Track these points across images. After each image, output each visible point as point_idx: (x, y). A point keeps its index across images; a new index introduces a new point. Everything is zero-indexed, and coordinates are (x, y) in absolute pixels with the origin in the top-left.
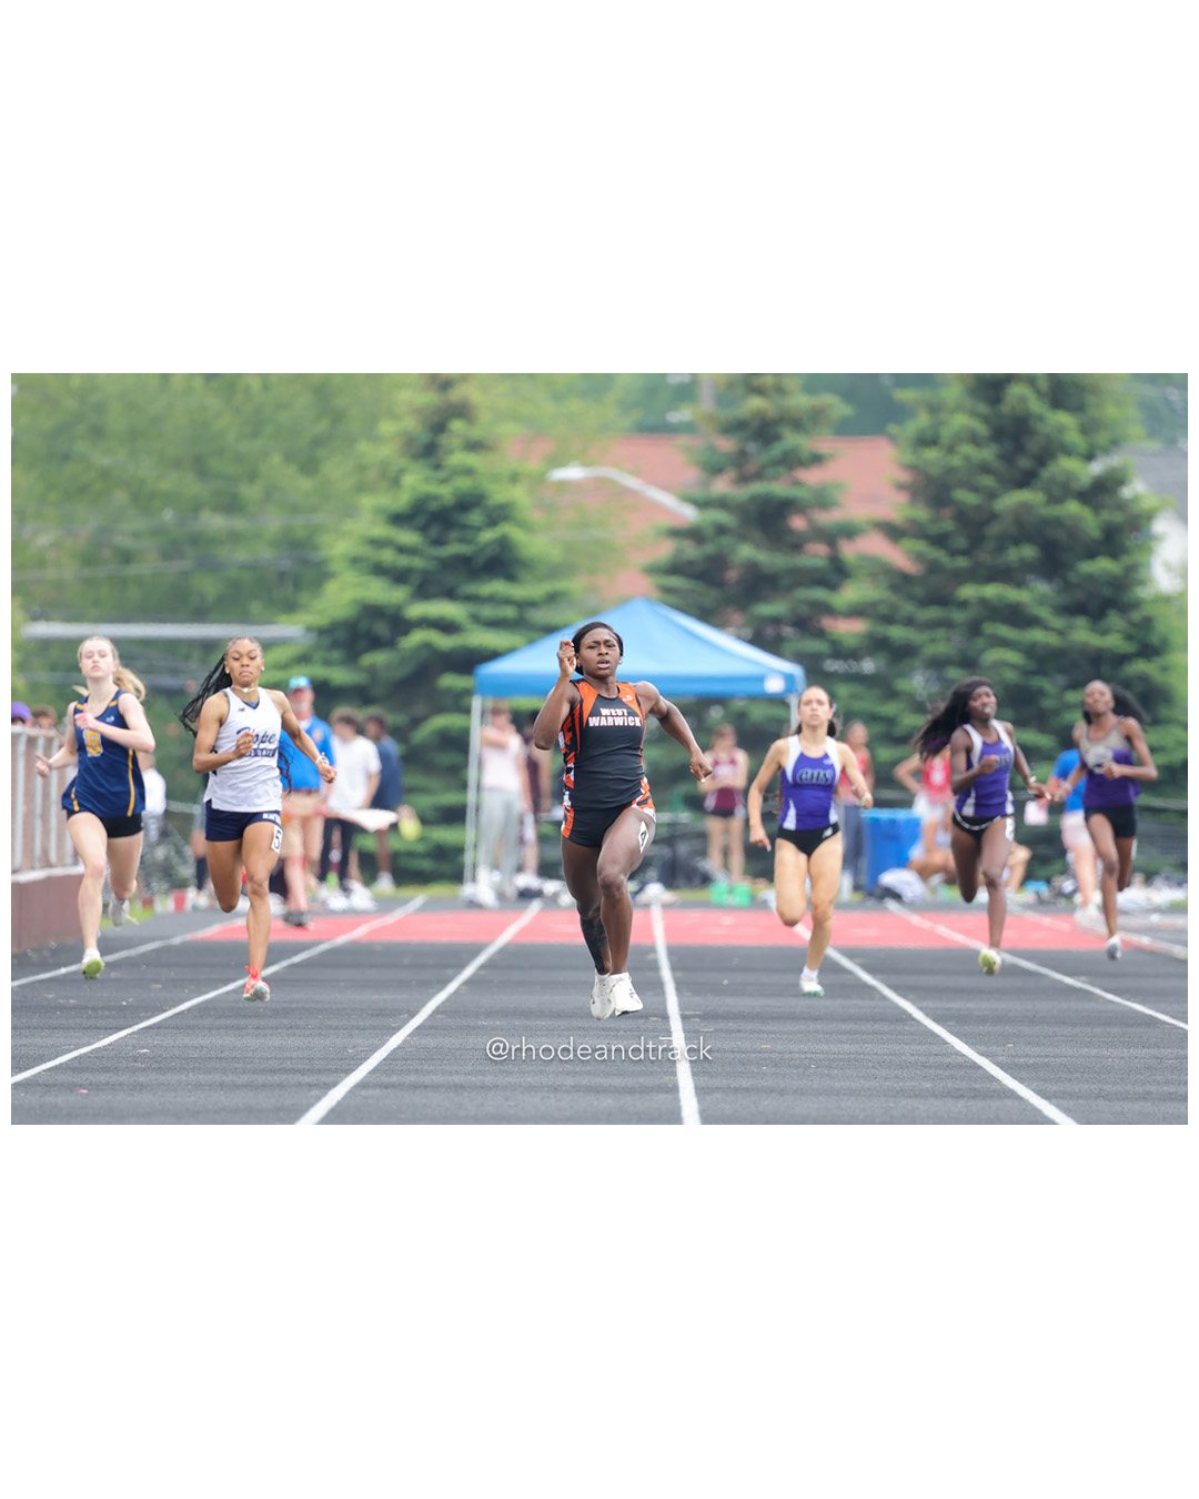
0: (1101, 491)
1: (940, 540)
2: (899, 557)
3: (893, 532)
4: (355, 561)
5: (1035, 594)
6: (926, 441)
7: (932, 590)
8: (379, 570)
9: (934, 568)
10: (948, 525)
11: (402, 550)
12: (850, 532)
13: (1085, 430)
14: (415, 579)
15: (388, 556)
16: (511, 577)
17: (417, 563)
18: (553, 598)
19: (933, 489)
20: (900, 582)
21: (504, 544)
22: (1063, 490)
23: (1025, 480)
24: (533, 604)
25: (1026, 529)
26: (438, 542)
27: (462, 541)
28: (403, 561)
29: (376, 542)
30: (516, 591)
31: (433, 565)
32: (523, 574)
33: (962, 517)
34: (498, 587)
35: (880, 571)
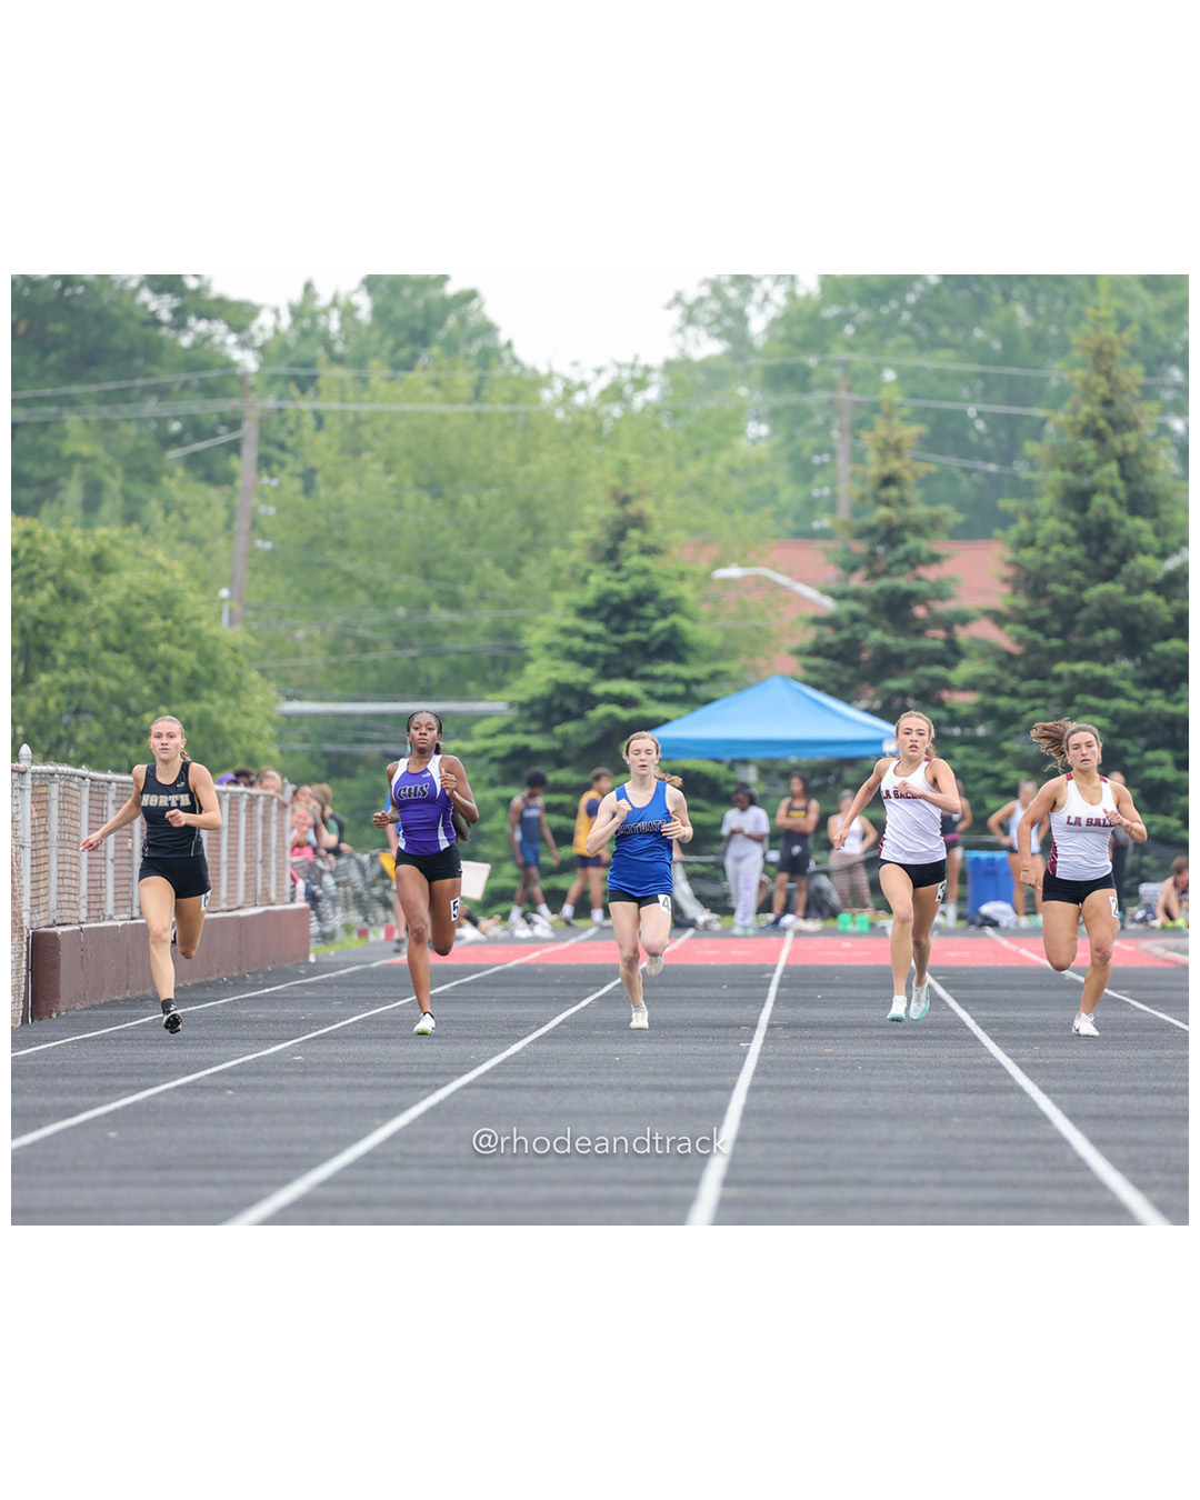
0: (1171, 584)
1: (1037, 625)
2: (1003, 639)
3: (998, 618)
4: (549, 647)
5: (1118, 670)
6: (1025, 542)
7: (1029, 664)
8: (570, 655)
9: (1032, 648)
10: (1045, 612)
11: (587, 637)
12: (964, 620)
13: (1157, 533)
14: (601, 661)
15: (577, 643)
16: (680, 660)
17: (601, 648)
18: (714, 677)
19: (1032, 582)
20: (1004, 660)
21: (674, 631)
22: (1142, 583)
23: (1110, 575)
24: (698, 682)
25: (1109, 616)
26: (619, 631)
27: (638, 629)
28: (590, 647)
29: (566, 632)
30: (685, 671)
31: (614, 650)
32: (690, 657)
33: (1056, 605)
34: (669, 668)
35: (989, 651)
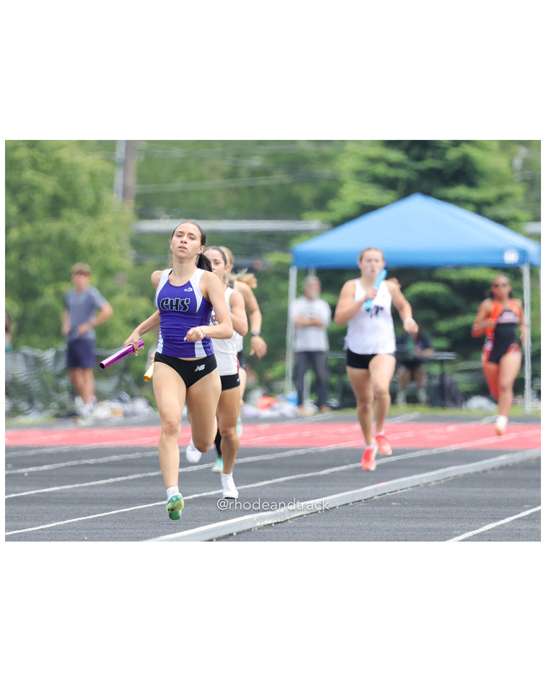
4: (359, 174)
8: (377, 180)
11: (391, 165)
14: (401, 187)
15: (381, 170)
16: (471, 184)
17: (402, 174)
18: (501, 199)
21: (466, 160)
24: (489, 204)
26: (419, 159)
27: (433, 157)
28: (392, 173)
29: (373, 160)
30: (476, 194)
31: (413, 176)
32: (482, 182)
34: (461, 191)
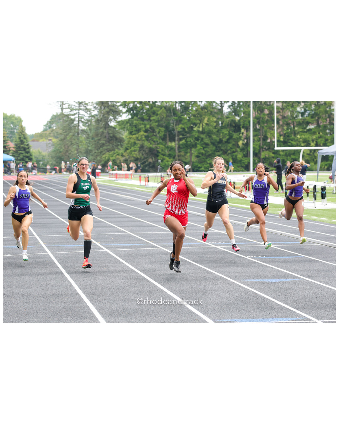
0: (28, 145)
1: (17, 148)
2: (14, 149)
3: (14, 148)
5: (23, 152)
6: (16, 141)
7: (16, 152)
9: (16, 150)
10: (17, 147)
12: (10, 148)
13: (27, 140)
19: (16, 145)
20: (14, 151)
22: (25, 145)
23: (23, 144)
25: (23, 147)
33: (18, 147)
35: (13, 150)
